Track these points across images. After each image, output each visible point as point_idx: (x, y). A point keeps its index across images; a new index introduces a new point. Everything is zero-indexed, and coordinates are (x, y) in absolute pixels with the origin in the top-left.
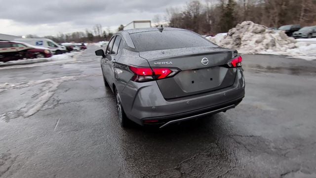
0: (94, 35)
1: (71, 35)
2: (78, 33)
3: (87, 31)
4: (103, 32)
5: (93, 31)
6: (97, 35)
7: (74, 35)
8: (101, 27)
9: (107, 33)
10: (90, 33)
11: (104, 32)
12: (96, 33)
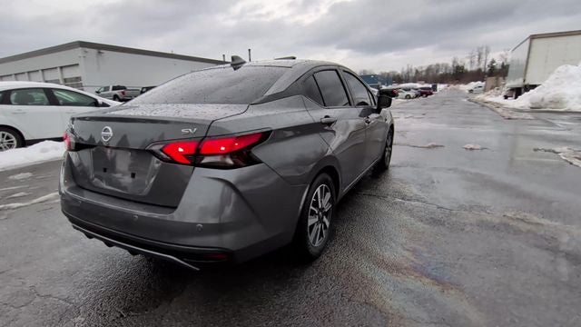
0: (468, 68)
1: (424, 69)
2: (438, 65)
3: (454, 62)
4: (488, 62)
5: (467, 61)
6: (475, 68)
7: (429, 69)
8: (487, 52)
9: (498, 63)
10: (460, 64)
11: (493, 62)
12: (471, 66)
